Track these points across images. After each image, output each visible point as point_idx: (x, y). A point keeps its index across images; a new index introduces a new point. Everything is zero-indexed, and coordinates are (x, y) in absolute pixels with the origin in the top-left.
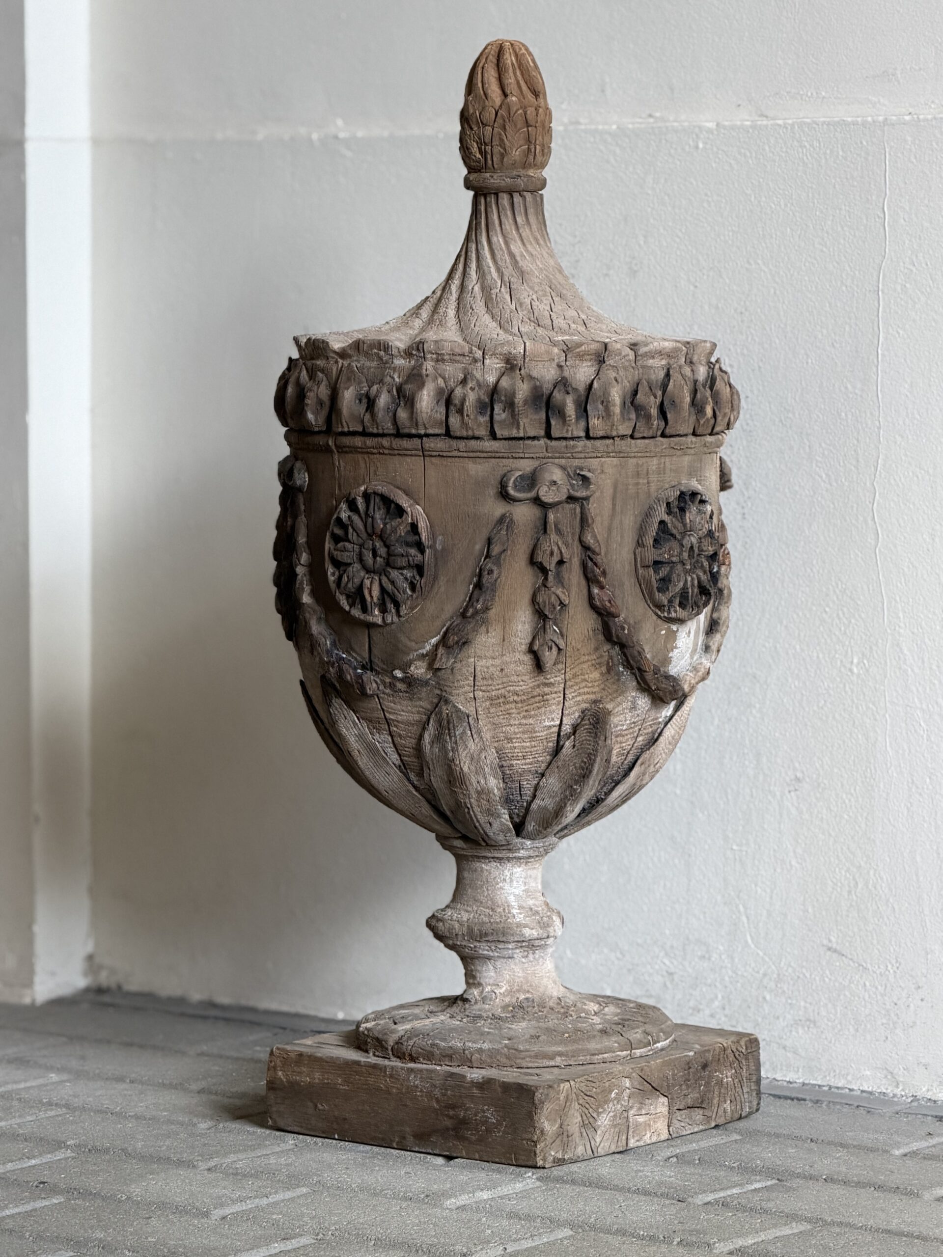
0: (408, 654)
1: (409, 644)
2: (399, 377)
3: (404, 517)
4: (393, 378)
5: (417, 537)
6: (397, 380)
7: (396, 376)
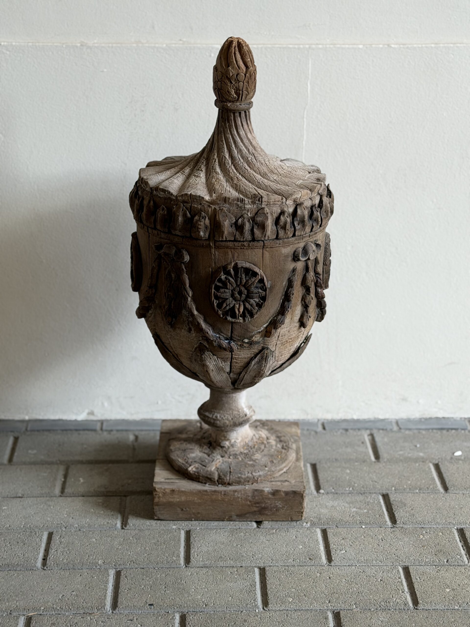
0: (253, 332)
1: (253, 328)
2: (251, 214)
3: (257, 277)
4: (247, 215)
5: (262, 284)
6: (249, 215)
7: (249, 214)
